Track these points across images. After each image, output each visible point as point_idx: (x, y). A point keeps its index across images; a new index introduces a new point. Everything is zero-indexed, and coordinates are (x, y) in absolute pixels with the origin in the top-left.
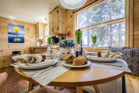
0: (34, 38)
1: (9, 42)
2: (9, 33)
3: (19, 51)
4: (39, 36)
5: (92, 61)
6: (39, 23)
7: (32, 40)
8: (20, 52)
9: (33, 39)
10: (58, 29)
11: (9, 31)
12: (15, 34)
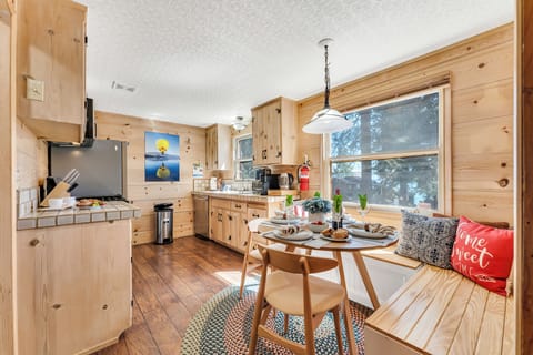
0: (202, 167)
1: (146, 180)
2: (147, 157)
3: (168, 202)
4: (217, 162)
5: (354, 236)
6: (219, 128)
7: (197, 172)
8: (171, 205)
9: (198, 168)
10: (280, 154)
11: (148, 151)
12: (158, 157)
